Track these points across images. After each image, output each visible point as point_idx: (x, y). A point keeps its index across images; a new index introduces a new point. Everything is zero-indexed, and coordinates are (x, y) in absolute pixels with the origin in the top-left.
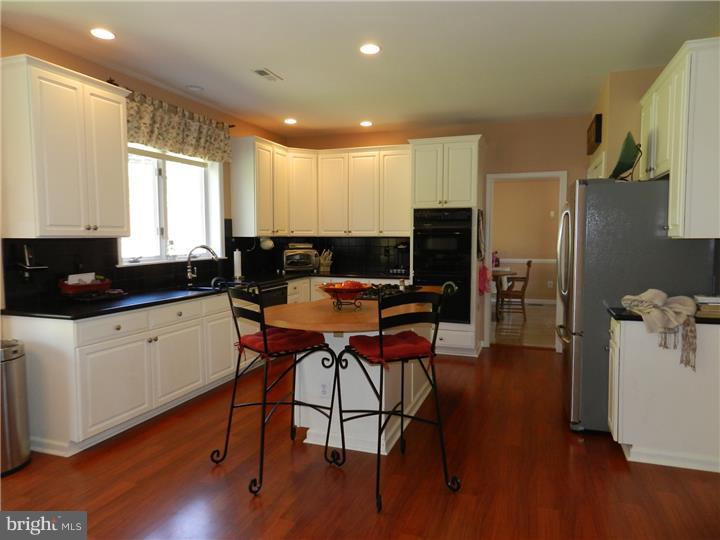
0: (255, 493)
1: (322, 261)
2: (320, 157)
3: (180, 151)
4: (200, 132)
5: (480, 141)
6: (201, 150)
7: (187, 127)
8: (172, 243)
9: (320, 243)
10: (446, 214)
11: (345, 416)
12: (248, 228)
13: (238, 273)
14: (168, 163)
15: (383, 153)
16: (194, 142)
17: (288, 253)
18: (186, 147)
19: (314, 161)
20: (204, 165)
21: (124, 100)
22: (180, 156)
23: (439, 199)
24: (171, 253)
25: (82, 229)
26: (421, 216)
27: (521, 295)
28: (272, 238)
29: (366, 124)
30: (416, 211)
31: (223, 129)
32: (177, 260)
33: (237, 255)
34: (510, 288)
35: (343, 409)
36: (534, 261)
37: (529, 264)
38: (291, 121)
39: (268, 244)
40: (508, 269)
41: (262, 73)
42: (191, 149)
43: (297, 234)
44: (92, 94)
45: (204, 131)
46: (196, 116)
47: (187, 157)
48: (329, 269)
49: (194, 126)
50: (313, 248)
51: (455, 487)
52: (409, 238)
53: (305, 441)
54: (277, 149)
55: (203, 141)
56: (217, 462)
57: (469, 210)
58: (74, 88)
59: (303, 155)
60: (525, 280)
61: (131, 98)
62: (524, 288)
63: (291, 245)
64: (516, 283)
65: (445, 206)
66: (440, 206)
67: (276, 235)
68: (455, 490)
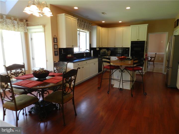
0: (108, 93)
1: (108, 53)
2: (109, 29)
3: (83, 29)
4: (87, 25)
5: (148, 25)
6: (87, 29)
7: (84, 25)
8: (81, 49)
9: (108, 49)
10: (139, 42)
11: (123, 81)
12: (95, 46)
13: (92, 55)
14: (80, 32)
15: (124, 28)
16: (86, 27)
17: (101, 51)
18: (84, 29)
19: (107, 30)
20: (86, 32)
21: (77, 20)
22: (83, 31)
23: (137, 39)
24: (81, 51)
25: (71, 46)
26: (133, 43)
27: (153, 61)
28: (99, 48)
29: (120, 22)
30: (132, 42)
31: (90, 24)
32: (82, 52)
33: (92, 51)
34: (151, 60)
35: (123, 80)
36: (157, 53)
37: (156, 54)
38: (103, 22)
39: (98, 49)
40: (149, 55)
41: (103, 13)
42: (85, 29)
43: (103, 47)
44: (73, 20)
45: (88, 25)
46: (86, 22)
47: (84, 31)
48: (110, 55)
49: (86, 24)
50: (107, 50)
51: (146, 94)
52: (129, 48)
53: (113, 87)
54: (100, 28)
55: (87, 27)
56: (99, 89)
57: (144, 41)
58: (70, 19)
59: (105, 29)
60: (155, 58)
61: (78, 20)
62: (154, 60)
63: (102, 49)
64: (152, 58)
65: (138, 40)
66: (137, 40)
67: (100, 47)
68: (145, 95)
